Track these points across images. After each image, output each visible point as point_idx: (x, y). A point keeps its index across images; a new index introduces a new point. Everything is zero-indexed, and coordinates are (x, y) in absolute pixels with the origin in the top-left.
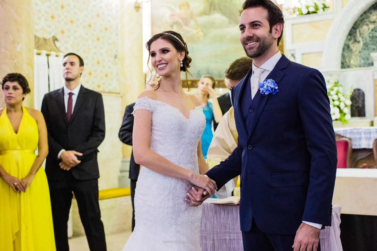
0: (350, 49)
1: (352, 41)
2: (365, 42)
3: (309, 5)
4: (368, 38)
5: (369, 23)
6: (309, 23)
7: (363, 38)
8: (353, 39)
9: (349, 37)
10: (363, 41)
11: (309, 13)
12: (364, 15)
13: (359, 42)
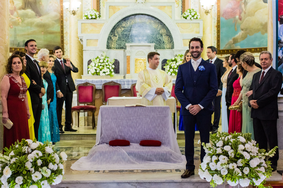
0: (111, 39)
1: (113, 35)
2: (119, 36)
3: (92, 14)
4: (121, 34)
5: (121, 27)
6: (91, 23)
7: (118, 34)
8: (113, 34)
9: (111, 33)
10: (118, 36)
11: (92, 18)
12: (119, 23)
13: (116, 36)
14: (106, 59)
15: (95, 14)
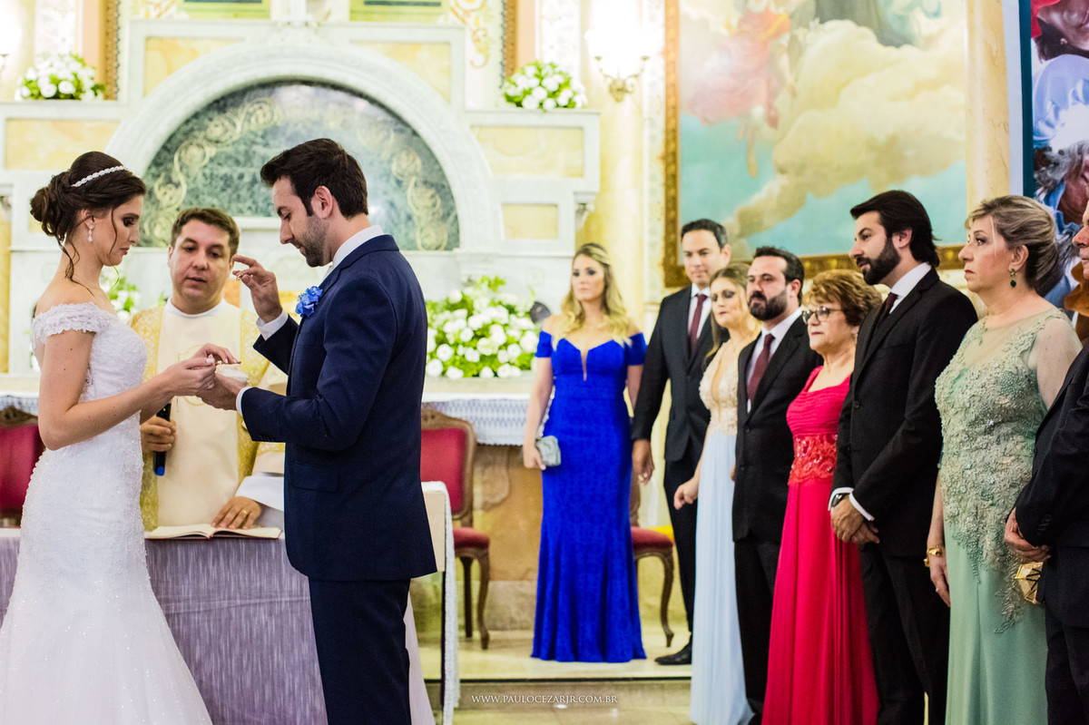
0: (153, 199)
1: (161, 180)
2: (192, 186)
3: (61, 75)
4: (200, 177)
5: (204, 143)
6: (54, 121)
7: (188, 176)
8: (163, 175)
9: (154, 170)
10: (187, 183)
11: (57, 96)
12: (194, 121)
13: (177, 185)
14: (123, 295)
15: (76, 75)
